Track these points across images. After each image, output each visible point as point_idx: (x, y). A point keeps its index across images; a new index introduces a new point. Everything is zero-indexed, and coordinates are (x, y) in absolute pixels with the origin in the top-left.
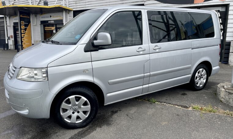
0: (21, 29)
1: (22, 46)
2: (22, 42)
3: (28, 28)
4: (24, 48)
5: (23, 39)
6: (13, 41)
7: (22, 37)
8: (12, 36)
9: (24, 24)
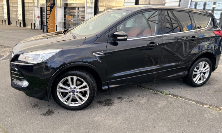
0: (47, 10)
1: (47, 26)
2: (47, 23)
3: (53, 9)
4: (48, 28)
5: (48, 20)
6: (39, 21)
7: (48, 18)
8: (39, 16)
9: (49, 6)
